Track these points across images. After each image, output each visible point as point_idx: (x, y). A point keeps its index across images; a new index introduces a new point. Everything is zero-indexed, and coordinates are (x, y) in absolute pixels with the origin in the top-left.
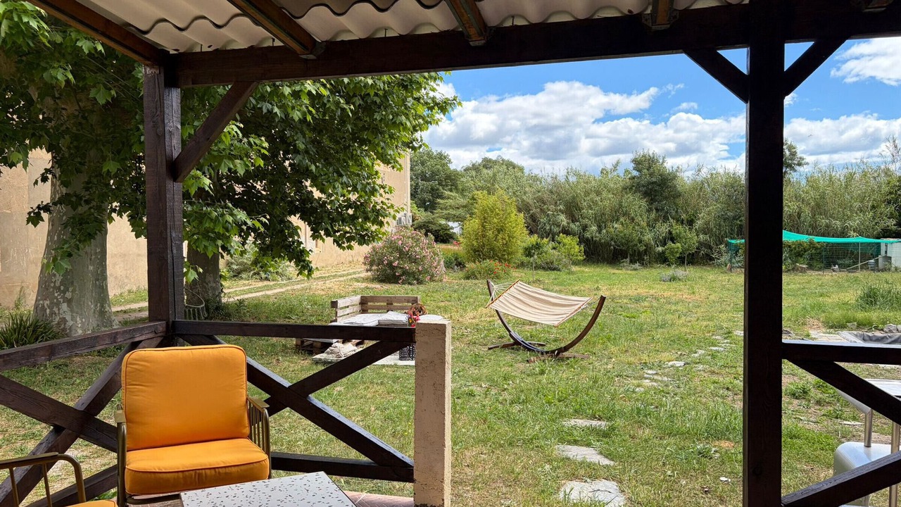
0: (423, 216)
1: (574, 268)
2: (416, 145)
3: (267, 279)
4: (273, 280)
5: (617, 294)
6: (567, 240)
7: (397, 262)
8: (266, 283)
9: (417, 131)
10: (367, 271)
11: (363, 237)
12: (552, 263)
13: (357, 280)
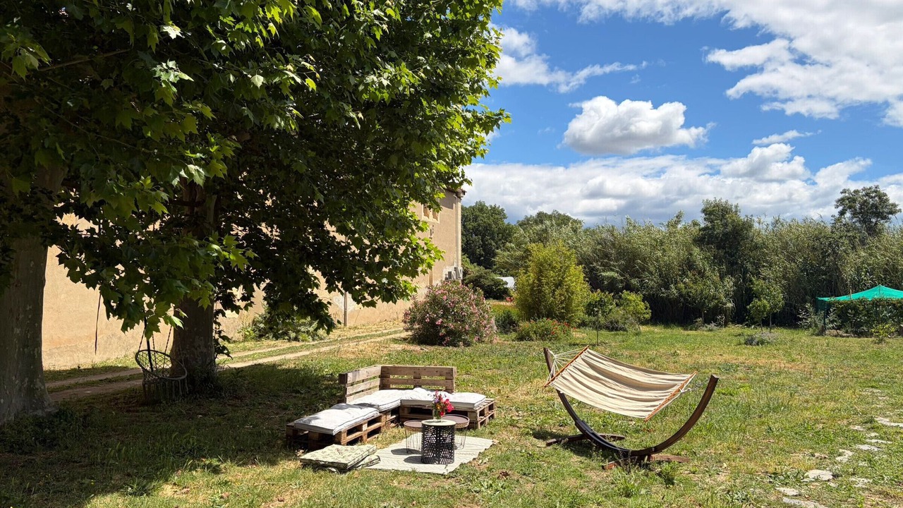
0: (475, 270)
1: (643, 329)
2: (457, 182)
3: (296, 339)
4: (303, 341)
5: (701, 361)
6: (632, 297)
7: (440, 320)
8: (294, 344)
9: (458, 165)
10: (407, 330)
11: (389, 291)
12: (617, 322)
13: (395, 341)
